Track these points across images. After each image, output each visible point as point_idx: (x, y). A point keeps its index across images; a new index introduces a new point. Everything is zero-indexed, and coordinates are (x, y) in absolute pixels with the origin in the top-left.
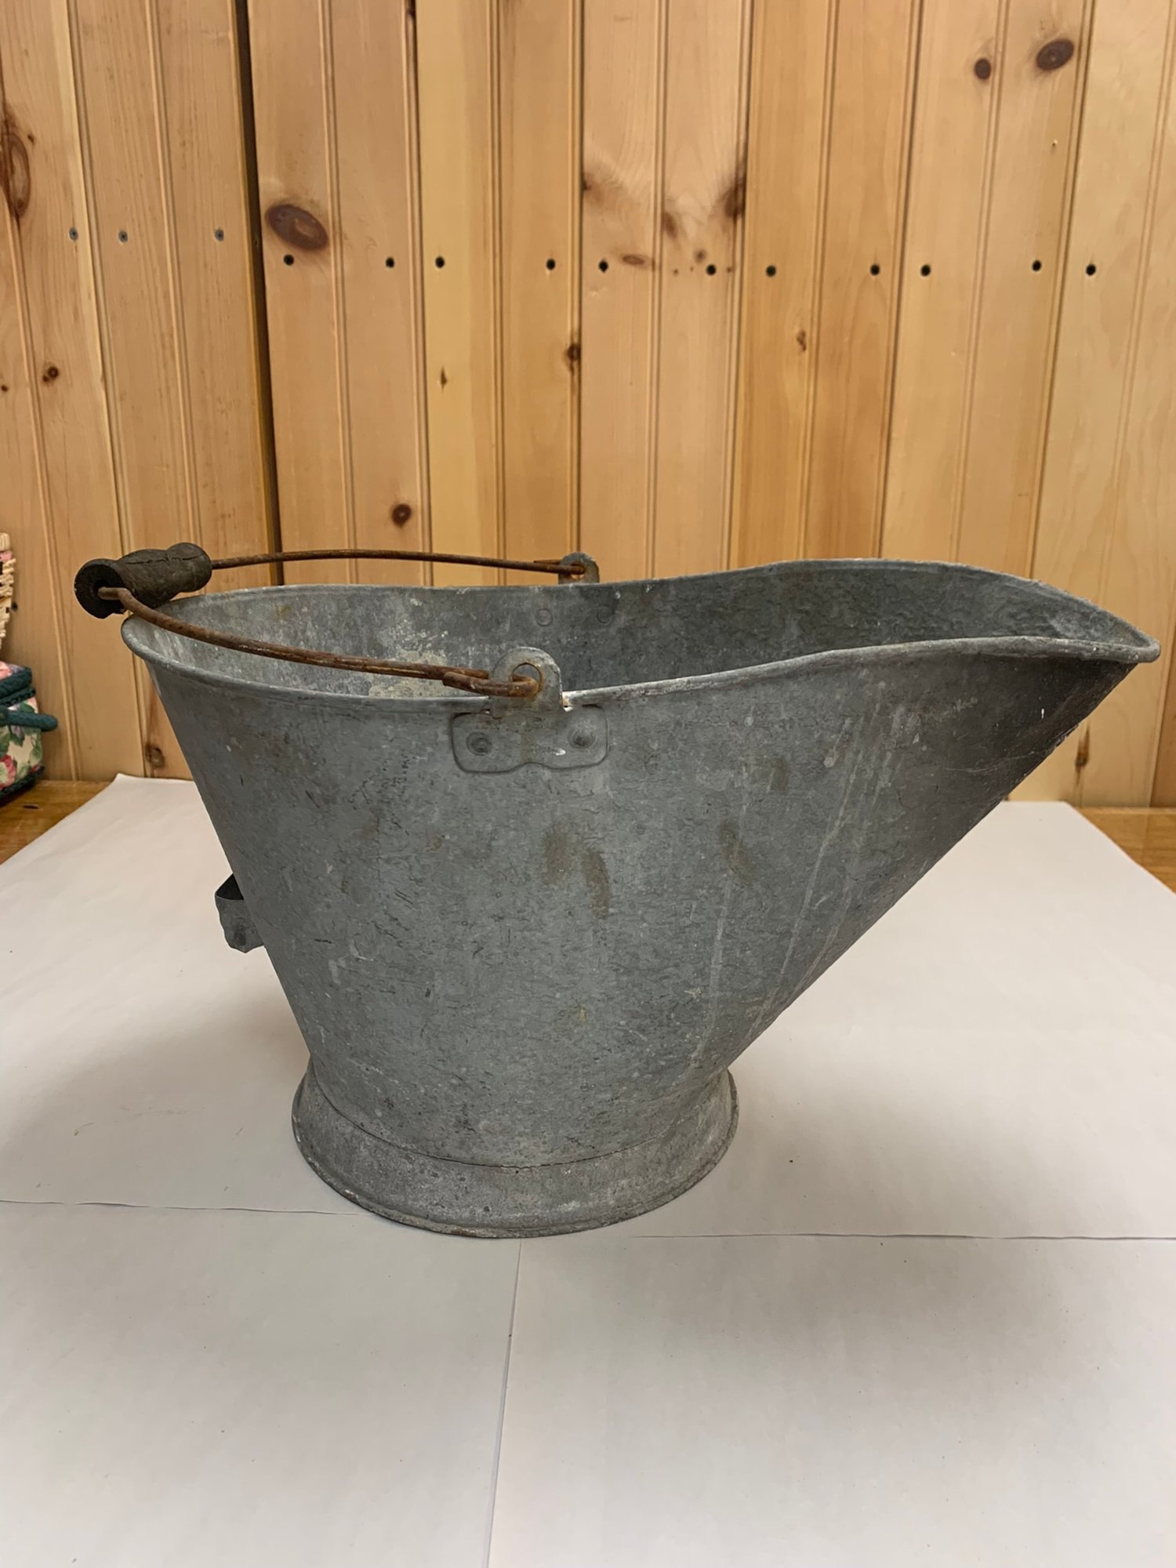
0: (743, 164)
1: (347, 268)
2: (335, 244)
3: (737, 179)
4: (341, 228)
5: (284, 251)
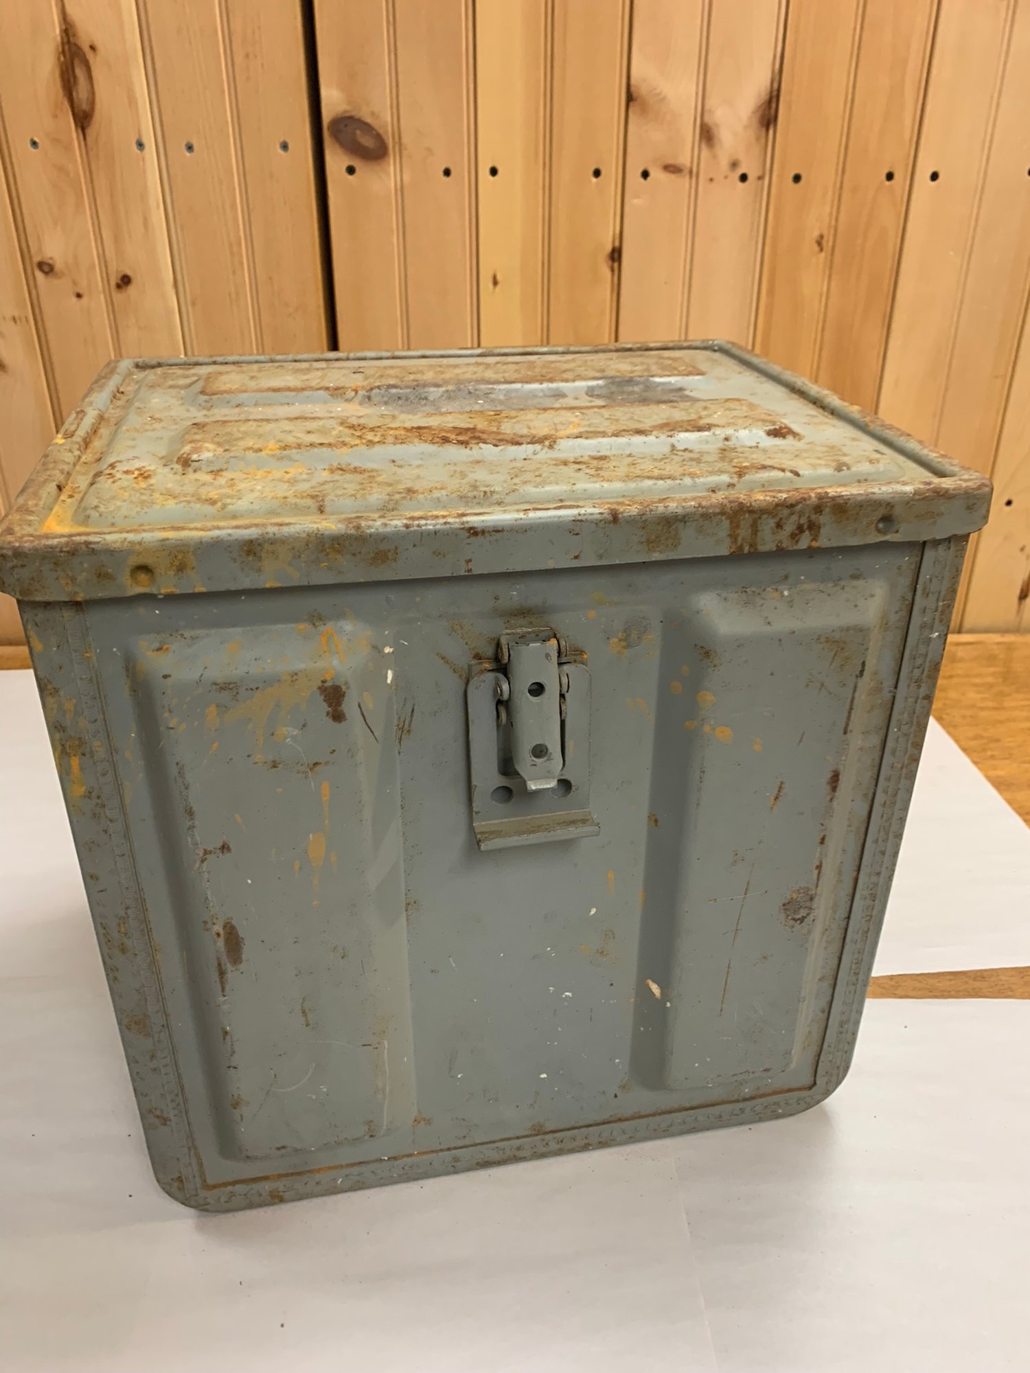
0: (778, 76)
1: (406, 178)
2: (395, 156)
3: (771, 92)
4: (400, 138)
5: (346, 161)
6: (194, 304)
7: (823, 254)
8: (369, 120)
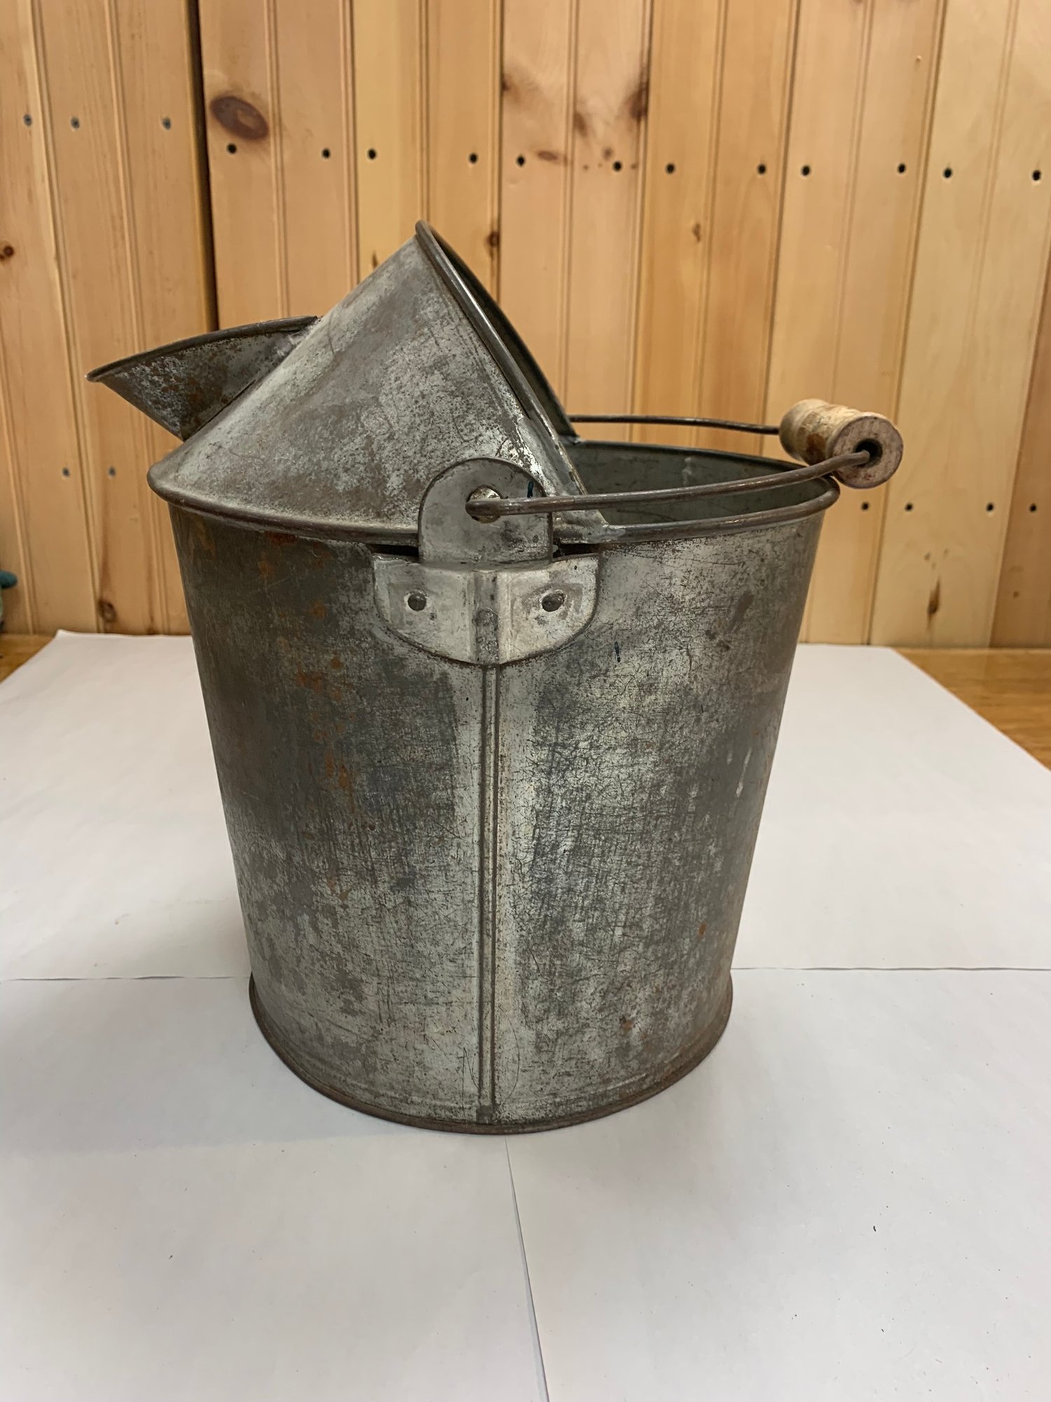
0: (646, 70)
1: (286, 157)
2: (275, 135)
3: (641, 84)
4: (280, 120)
5: (228, 140)
6: (75, 277)
7: (700, 245)
8: (250, 100)
